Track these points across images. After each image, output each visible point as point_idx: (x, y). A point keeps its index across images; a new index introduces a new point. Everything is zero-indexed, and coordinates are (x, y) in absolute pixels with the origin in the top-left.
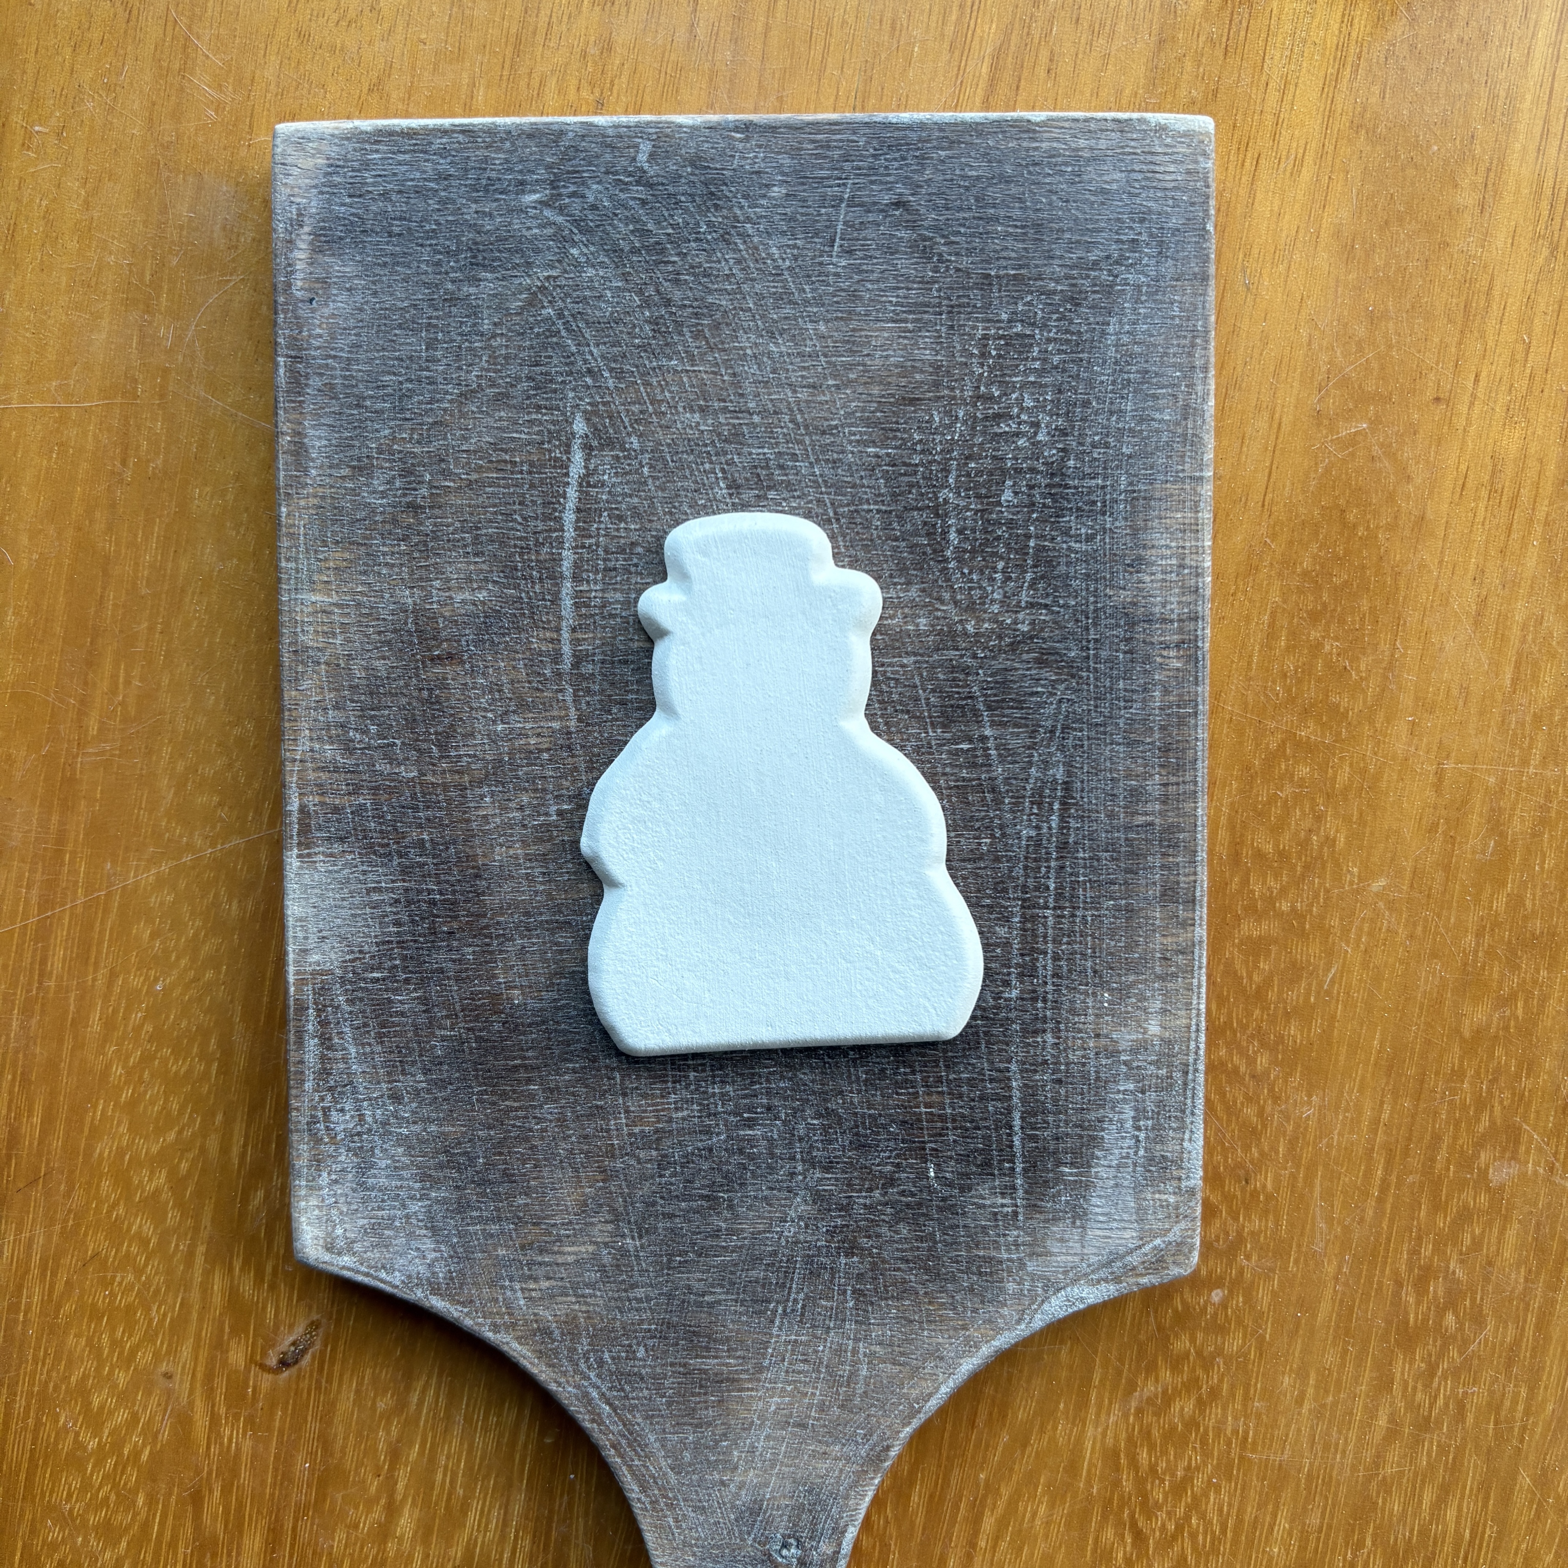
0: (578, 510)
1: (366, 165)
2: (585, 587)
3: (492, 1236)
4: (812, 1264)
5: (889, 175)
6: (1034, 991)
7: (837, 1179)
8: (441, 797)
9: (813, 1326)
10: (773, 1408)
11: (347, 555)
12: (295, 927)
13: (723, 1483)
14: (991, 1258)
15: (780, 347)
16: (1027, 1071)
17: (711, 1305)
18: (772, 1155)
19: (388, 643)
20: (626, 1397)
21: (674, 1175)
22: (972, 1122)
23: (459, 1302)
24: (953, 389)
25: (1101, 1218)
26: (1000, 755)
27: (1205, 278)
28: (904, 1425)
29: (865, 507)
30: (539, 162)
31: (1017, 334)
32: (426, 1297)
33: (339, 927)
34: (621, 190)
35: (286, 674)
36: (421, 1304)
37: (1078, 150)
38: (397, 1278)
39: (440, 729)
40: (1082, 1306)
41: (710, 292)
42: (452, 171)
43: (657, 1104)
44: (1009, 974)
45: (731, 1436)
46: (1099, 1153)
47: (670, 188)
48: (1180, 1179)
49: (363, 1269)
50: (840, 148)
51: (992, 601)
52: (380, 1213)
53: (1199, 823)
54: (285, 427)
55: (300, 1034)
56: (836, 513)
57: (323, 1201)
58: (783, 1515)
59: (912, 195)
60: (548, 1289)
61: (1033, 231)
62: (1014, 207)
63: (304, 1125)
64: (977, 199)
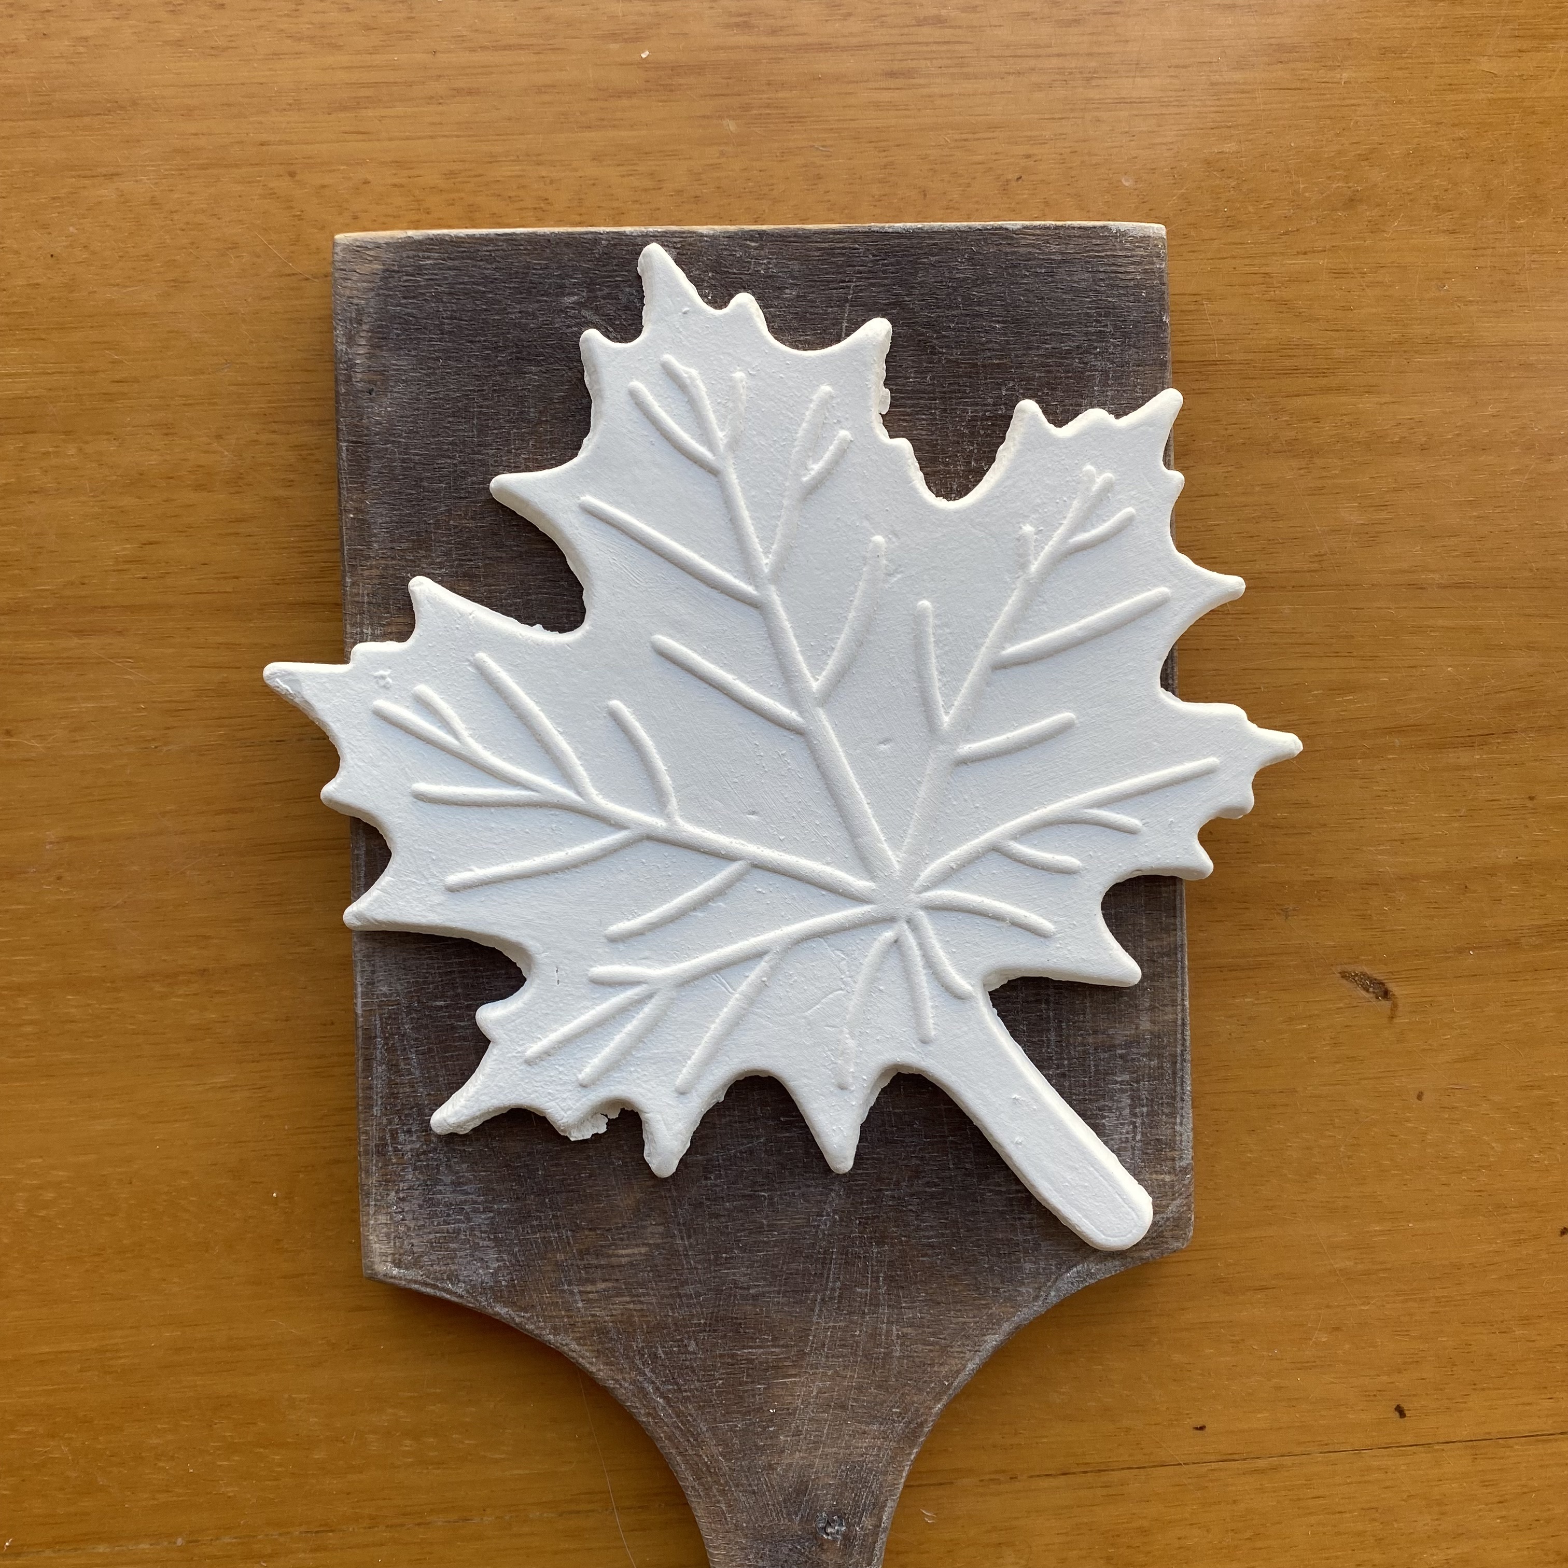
1: (419, 270)
3: (551, 1243)
4: (847, 1254)
5: (886, 278)
6: (1038, 995)
7: (867, 1174)
9: (850, 1313)
10: (815, 1392)
12: (363, 962)
13: (771, 1467)
14: (1009, 1241)
17: (755, 1297)
20: (679, 1390)
21: (720, 1177)
23: (521, 1309)
24: (947, 464)
28: (936, 1402)
30: (575, 269)
31: (1001, 416)
32: (489, 1304)
33: (405, 960)
36: (485, 1311)
37: (1050, 254)
38: (460, 1289)
40: (1092, 1281)
42: (497, 275)
45: (777, 1422)
48: (1173, 1159)
49: (430, 1281)
50: (843, 254)
52: (446, 1227)
54: (350, 505)
55: (368, 1060)
57: (391, 1219)
58: (827, 1494)
59: (906, 295)
60: (604, 1291)
61: (1013, 325)
62: (996, 305)
63: (372, 1148)
64: (964, 298)
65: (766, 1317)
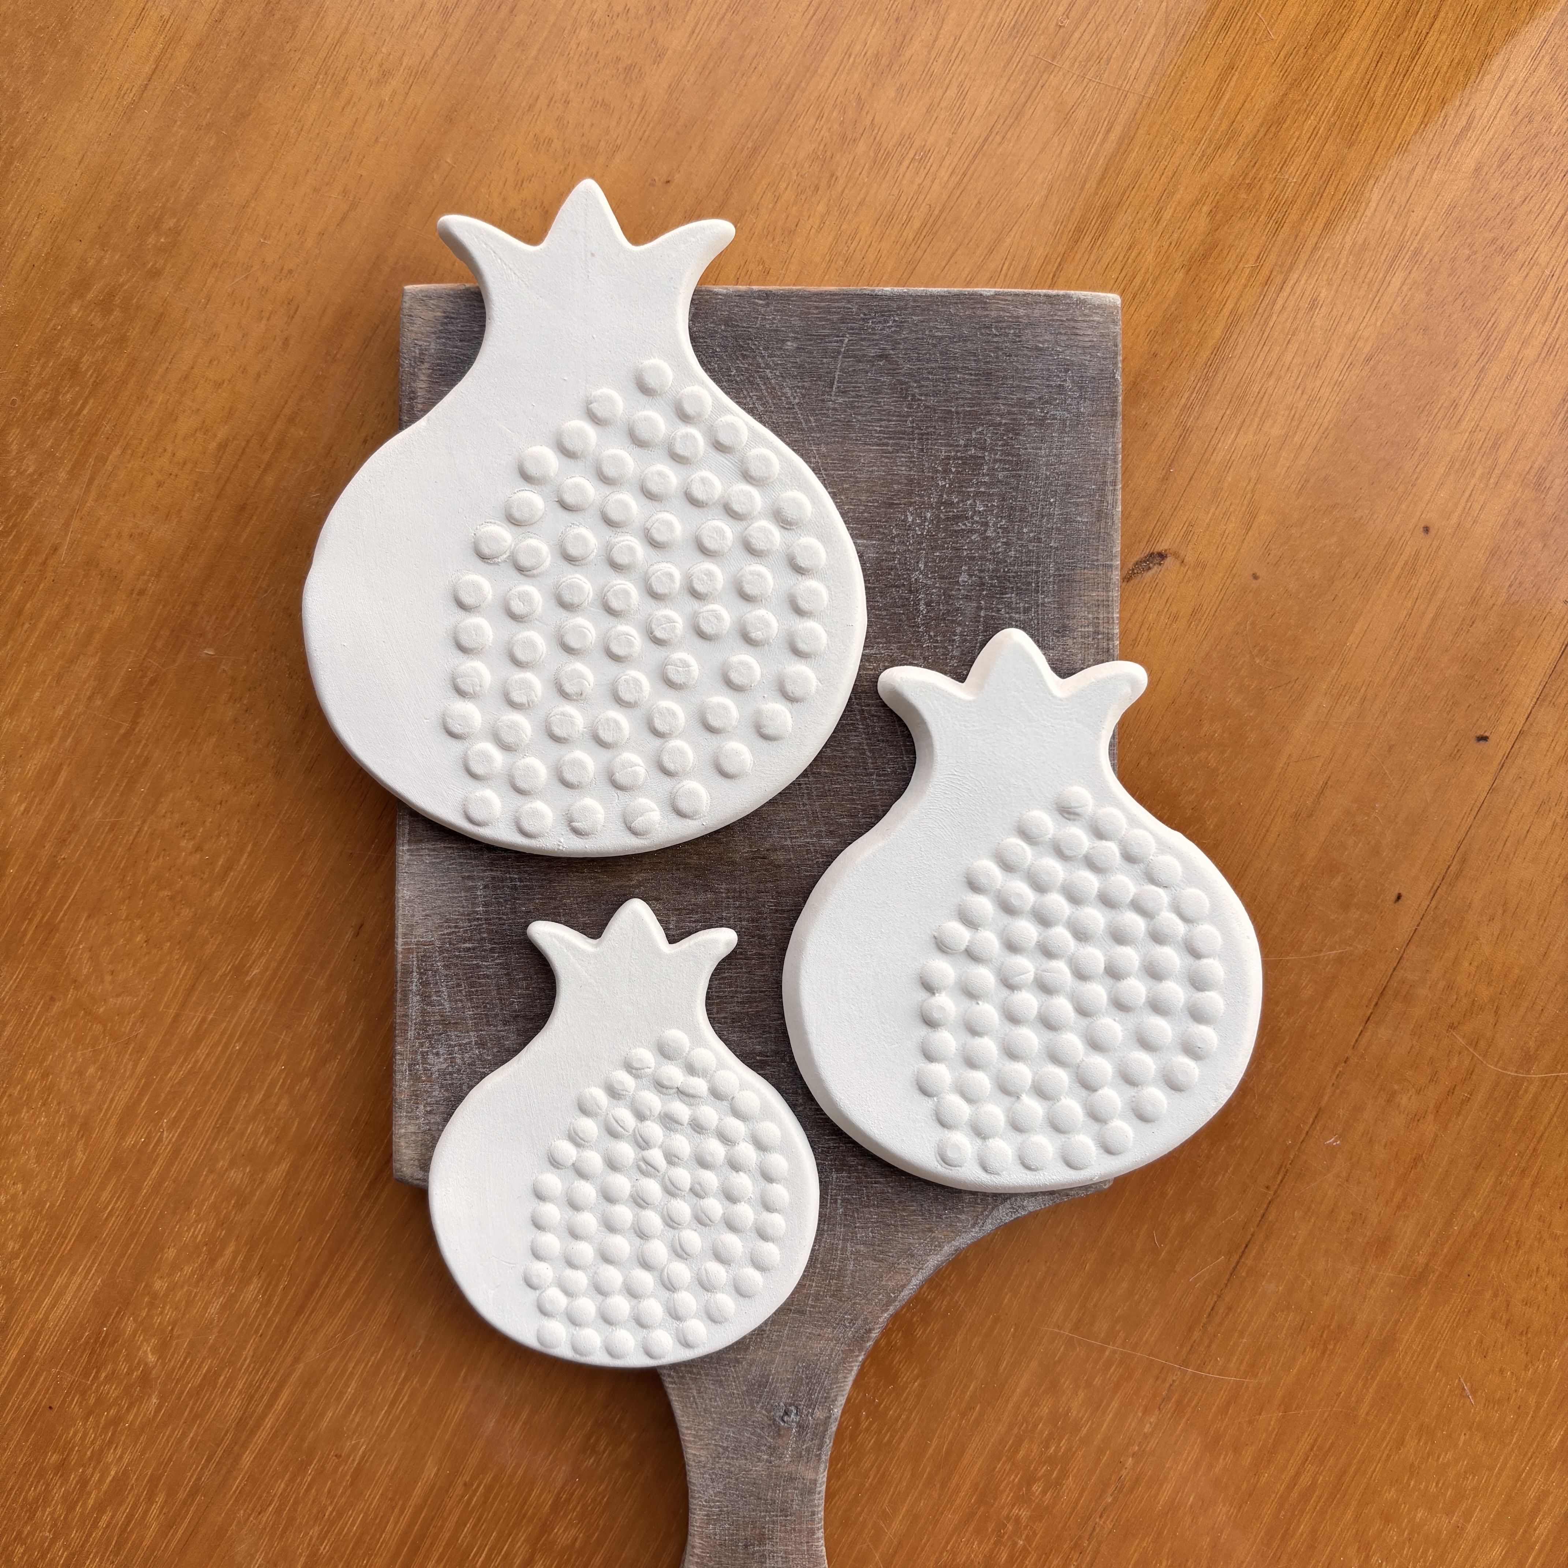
5: (874, 334)
12: (404, 908)
13: (737, 1360)
24: (922, 496)
27: (1114, 415)
28: (883, 1312)
31: (971, 456)
33: (440, 907)
37: (1018, 317)
40: (1023, 1213)
47: (708, 341)
50: (838, 313)
51: (953, 657)
55: (405, 993)
57: (419, 1128)
58: (785, 1387)
59: (893, 349)
61: (984, 378)
62: (969, 360)
63: (405, 1067)
64: (941, 353)
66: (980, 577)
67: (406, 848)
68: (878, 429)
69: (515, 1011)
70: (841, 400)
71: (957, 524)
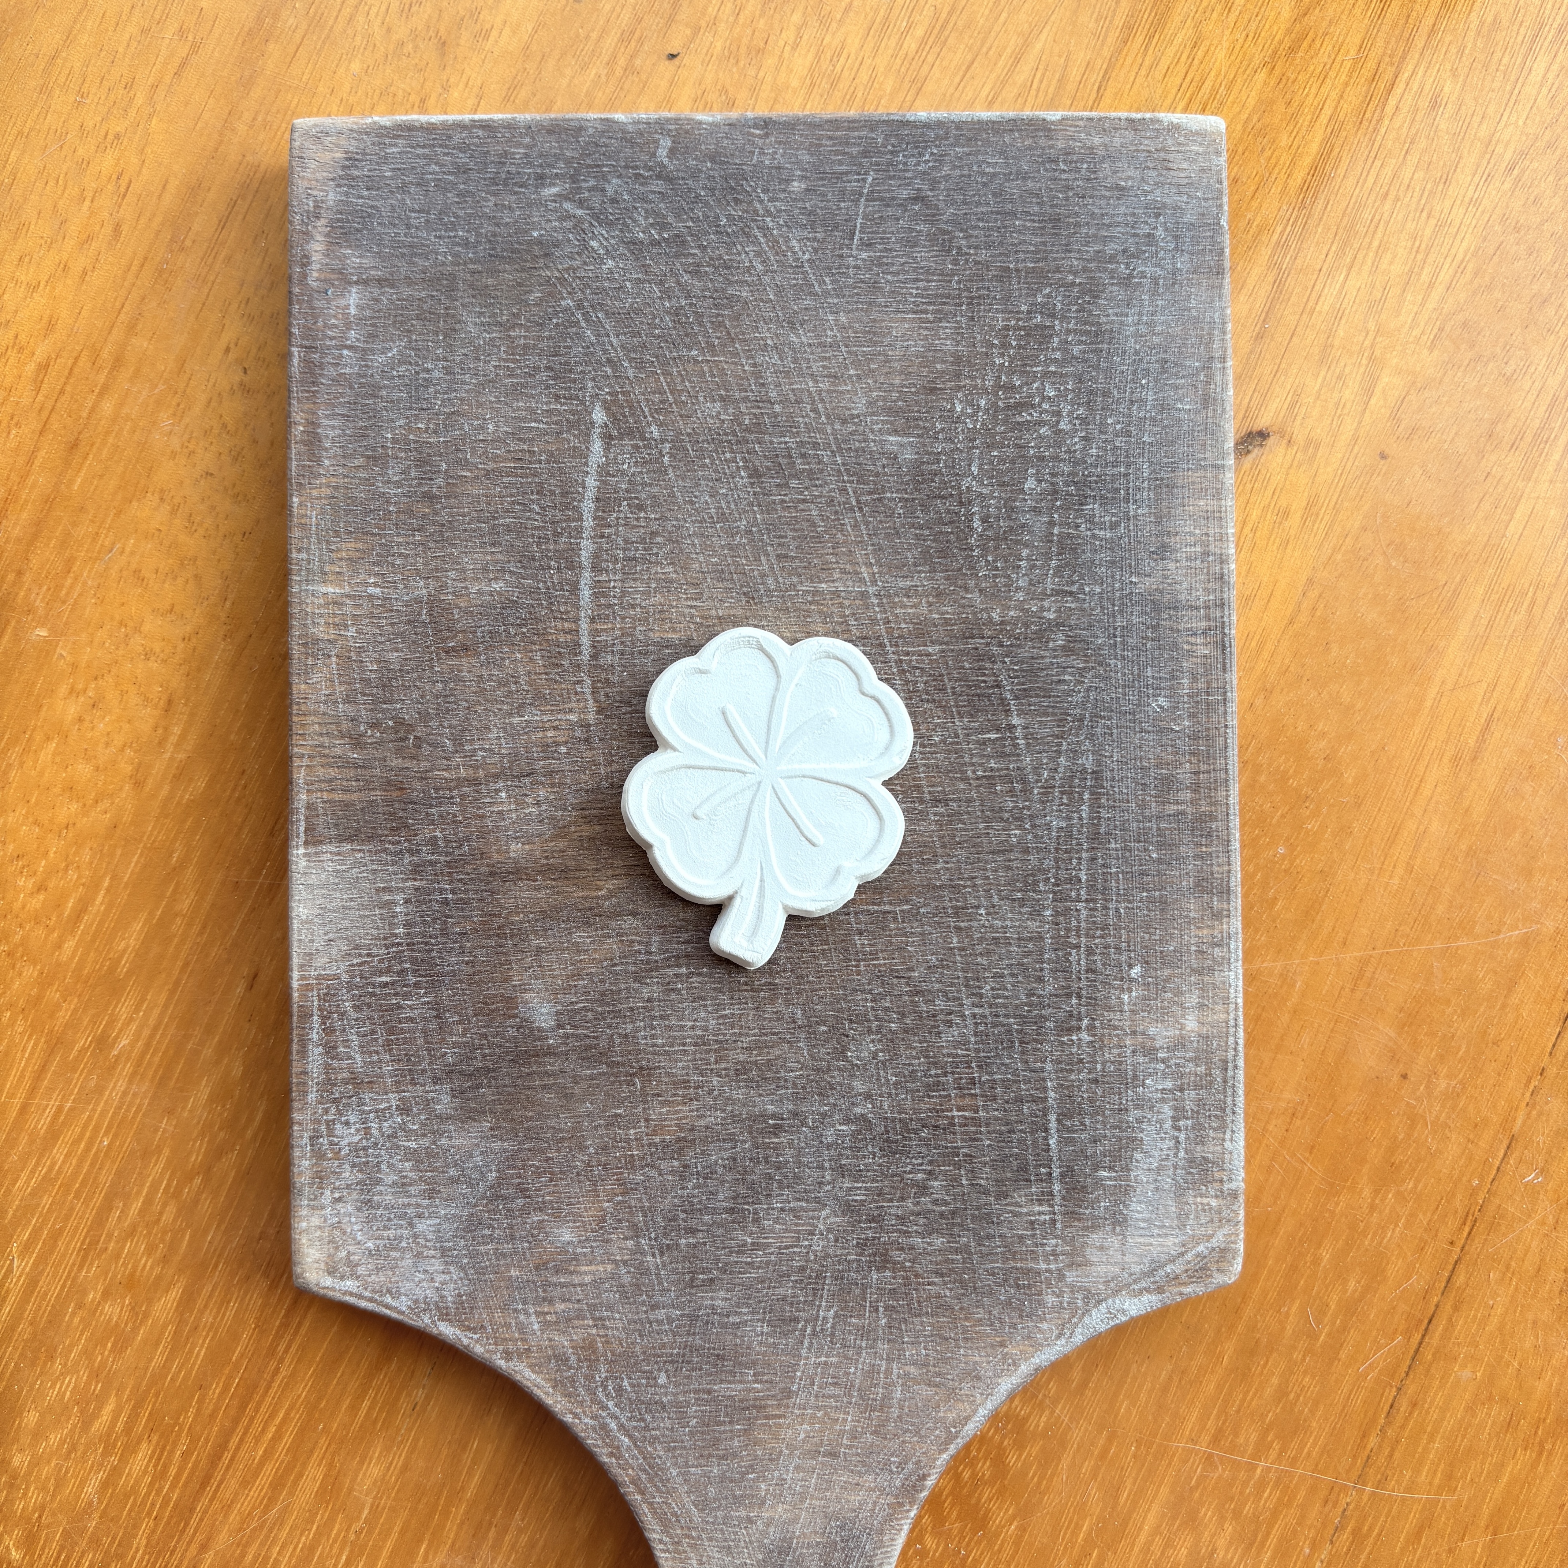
0: (598, 500)
1: (385, 159)
2: (604, 577)
3: (504, 1255)
4: (842, 1278)
5: (908, 171)
6: (1069, 987)
7: (866, 1189)
8: (455, 793)
9: (844, 1347)
10: (802, 1436)
11: (360, 546)
12: (299, 931)
13: (750, 1520)
14: (1029, 1270)
15: (802, 338)
16: (1062, 1070)
17: (736, 1325)
18: (799, 1164)
19: (402, 635)
20: (646, 1428)
21: (697, 1186)
22: (1007, 1124)
23: (469, 1329)
24: (974, 379)
25: (1142, 1225)
26: (1028, 744)
27: (1220, 272)
28: (941, 1452)
29: (889, 495)
30: (559, 157)
31: (1036, 325)
32: (433, 1322)
33: (347, 929)
34: (642, 184)
35: (295, 666)
36: (428, 1330)
37: (1092, 148)
38: (403, 1303)
39: (455, 723)
40: (1124, 1319)
41: (730, 283)
42: (471, 165)
43: (677, 1112)
44: (1042, 970)
45: (758, 1468)
46: (1138, 1156)
47: (690, 182)
48: (1221, 1181)
49: (367, 1294)
50: (859, 145)
51: (1018, 589)
52: (385, 1234)
53: (1231, 811)
54: (298, 417)
55: (304, 1043)
56: (858, 502)
57: (325, 1221)
58: (814, 1553)
59: (931, 190)
60: (564, 1312)
61: (1050, 226)
62: (1031, 203)
63: (306, 1140)
64: (994, 195)
65: (748, 1348)
66: (1052, 484)
67: (302, 851)
68: (914, 292)
69: (448, 1065)
70: (864, 255)
71: (1020, 414)
